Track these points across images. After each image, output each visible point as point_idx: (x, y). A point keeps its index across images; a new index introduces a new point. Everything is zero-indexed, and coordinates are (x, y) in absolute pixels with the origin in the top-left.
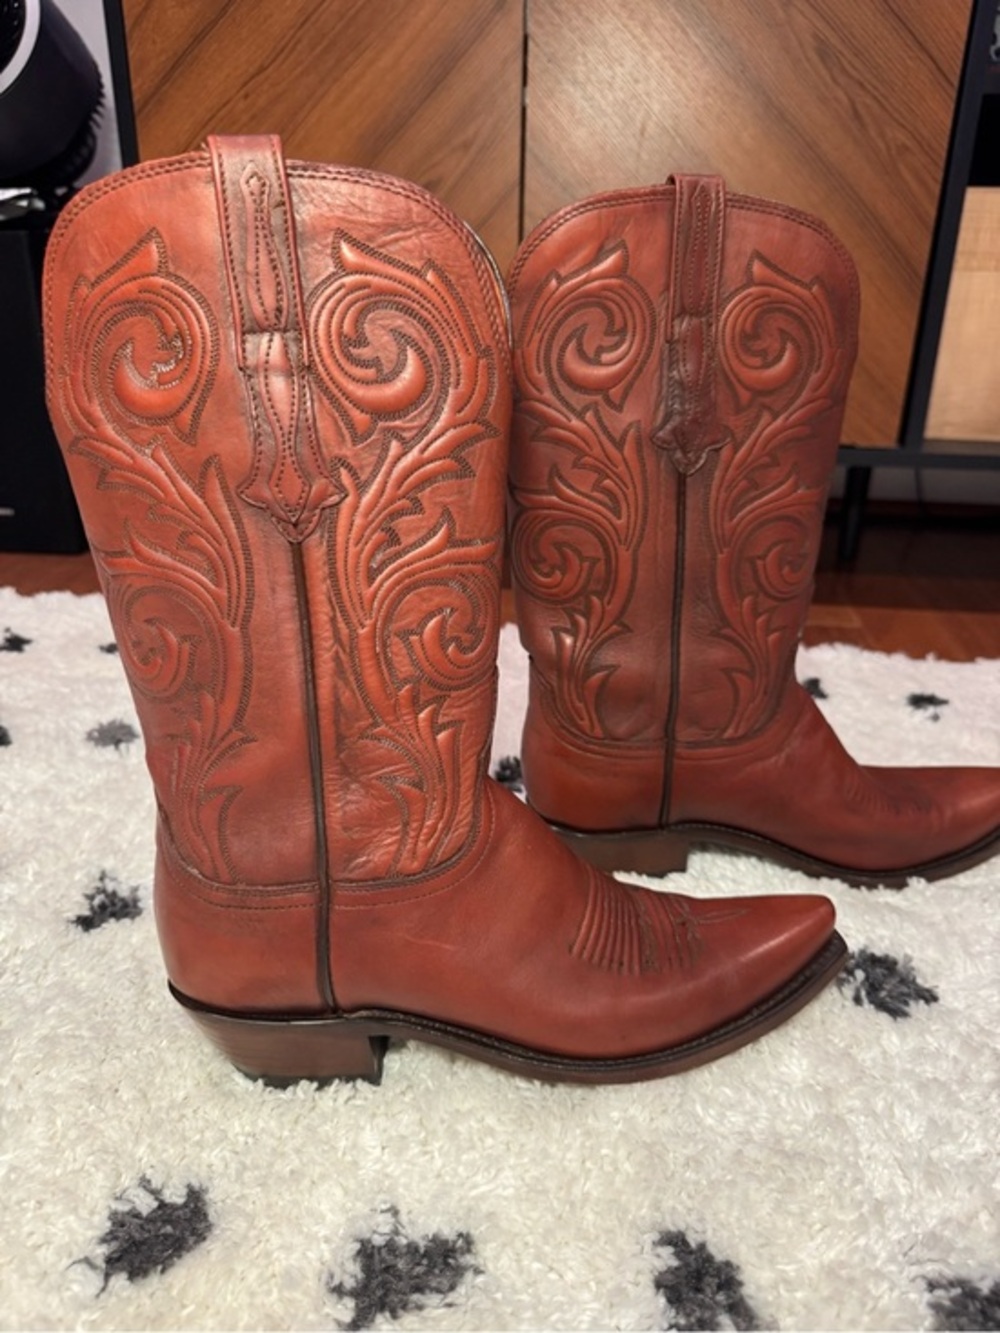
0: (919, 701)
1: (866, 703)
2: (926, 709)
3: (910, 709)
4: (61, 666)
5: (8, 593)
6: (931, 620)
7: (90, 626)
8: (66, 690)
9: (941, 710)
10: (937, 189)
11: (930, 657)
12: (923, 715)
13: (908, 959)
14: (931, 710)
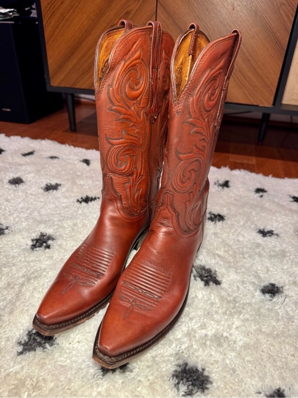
0: (259, 190)
1: (242, 190)
2: (259, 193)
3: (254, 193)
4: (10, 159)
5: (3, 136)
6: (279, 164)
7: (22, 147)
8: (8, 167)
9: (265, 194)
10: (293, 19)
11: (270, 176)
12: (258, 195)
13: (216, 271)
14: (261, 194)
